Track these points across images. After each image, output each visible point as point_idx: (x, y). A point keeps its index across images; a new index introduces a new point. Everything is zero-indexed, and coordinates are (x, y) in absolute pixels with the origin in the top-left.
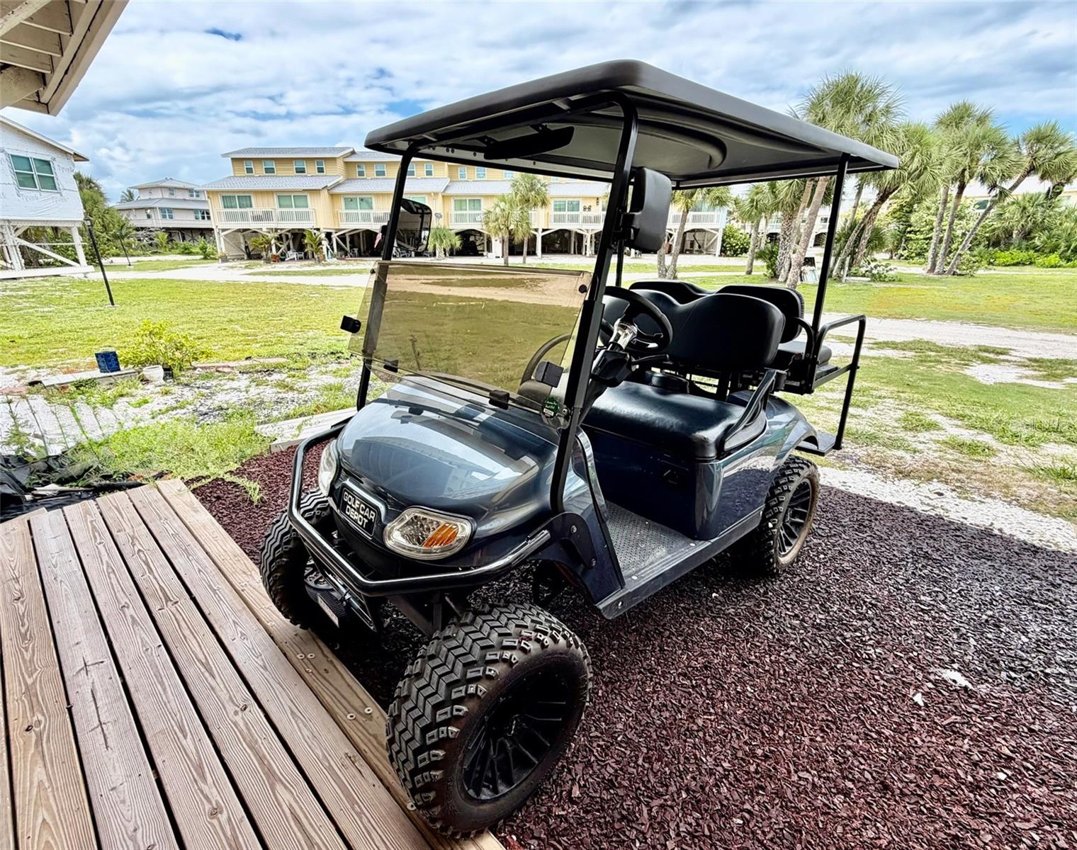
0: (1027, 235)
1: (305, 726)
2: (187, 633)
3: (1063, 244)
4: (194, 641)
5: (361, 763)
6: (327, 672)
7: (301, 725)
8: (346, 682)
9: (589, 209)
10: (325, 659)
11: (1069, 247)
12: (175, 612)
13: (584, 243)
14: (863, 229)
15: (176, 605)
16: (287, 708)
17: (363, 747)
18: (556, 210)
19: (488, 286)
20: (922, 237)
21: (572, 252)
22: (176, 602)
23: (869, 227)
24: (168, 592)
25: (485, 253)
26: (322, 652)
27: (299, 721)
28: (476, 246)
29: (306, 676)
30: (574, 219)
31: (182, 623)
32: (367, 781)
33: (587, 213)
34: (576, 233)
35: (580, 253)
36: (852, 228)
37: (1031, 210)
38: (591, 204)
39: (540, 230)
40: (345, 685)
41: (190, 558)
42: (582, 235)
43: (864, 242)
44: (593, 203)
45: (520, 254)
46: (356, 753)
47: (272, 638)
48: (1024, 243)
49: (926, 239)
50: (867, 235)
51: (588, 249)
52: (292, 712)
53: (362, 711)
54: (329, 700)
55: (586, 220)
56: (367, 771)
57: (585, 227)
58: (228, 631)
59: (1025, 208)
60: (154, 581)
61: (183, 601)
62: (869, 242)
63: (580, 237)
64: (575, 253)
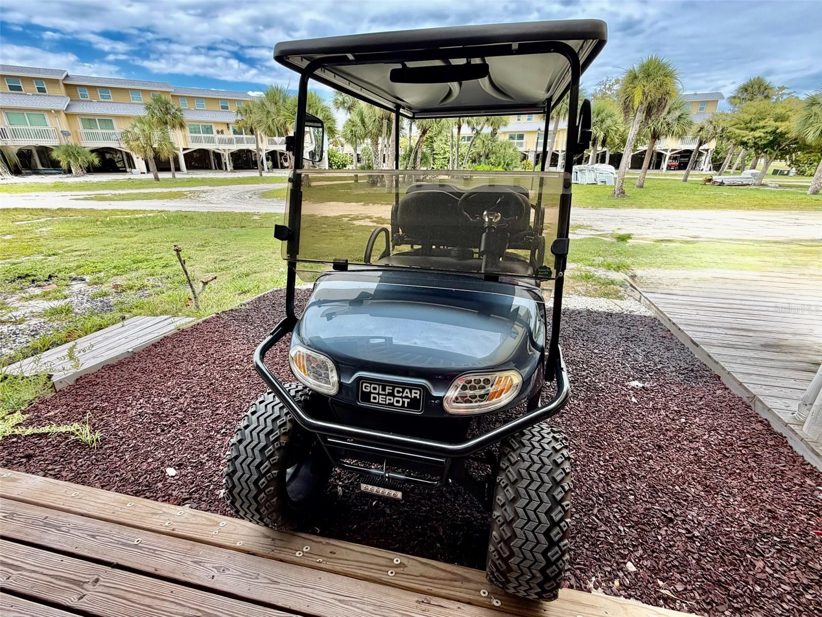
0: (487, 157)
1: (363, 604)
2: (147, 601)
3: (502, 162)
4: (166, 604)
5: (435, 600)
6: (334, 553)
7: (358, 605)
8: (357, 551)
9: (222, 132)
10: (320, 545)
11: (505, 163)
12: (106, 590)
13: (223, 161)
14: (417, 152)
15: (99, 583)
16: (333, 601)
17: (425, 588)
18: (191, 132)
19: (151, 199)
20: (441, 157)
21: (214, 168)
22: (97, 581)
23: (419, 151)
24: (72, 577)
25: (128, 170)
26: (313, 541)
27: (354, 604)
28: (115, 163)
29: (322, 565)
30: (211, 141)
31: (129, 596)
32: (453, 609)
33: (220, 136)
34: (214, 152)
35: (221, 168)
36: (411, 151)
37: (486, 142)
38: (224, 129)
39: (181, 149)
40: (359, 554)
41: (63, 529)
42: (219, 154)
43: (418, 160)
44: (224, 128)
45: (169, 170)
46: (424, 596)
47: (253, 554)
48: (487, 161)
49: (443, 158)
50: (419, 155)
51: (228, 165)
52: (340, 601)
53: (393, 564)
54: (362, 572)
55: (222, 141)
56: (444, 602)
57: (222, 147)
58: (198, 573)
59: (484, 142)
60: (33, 575)
61: (103, 575)
62: (421, 160)
63: (218, 156)
64: (216, 169)
